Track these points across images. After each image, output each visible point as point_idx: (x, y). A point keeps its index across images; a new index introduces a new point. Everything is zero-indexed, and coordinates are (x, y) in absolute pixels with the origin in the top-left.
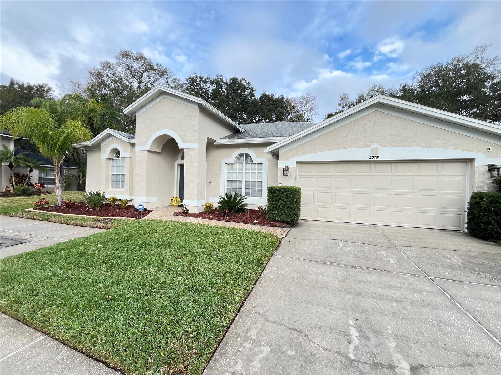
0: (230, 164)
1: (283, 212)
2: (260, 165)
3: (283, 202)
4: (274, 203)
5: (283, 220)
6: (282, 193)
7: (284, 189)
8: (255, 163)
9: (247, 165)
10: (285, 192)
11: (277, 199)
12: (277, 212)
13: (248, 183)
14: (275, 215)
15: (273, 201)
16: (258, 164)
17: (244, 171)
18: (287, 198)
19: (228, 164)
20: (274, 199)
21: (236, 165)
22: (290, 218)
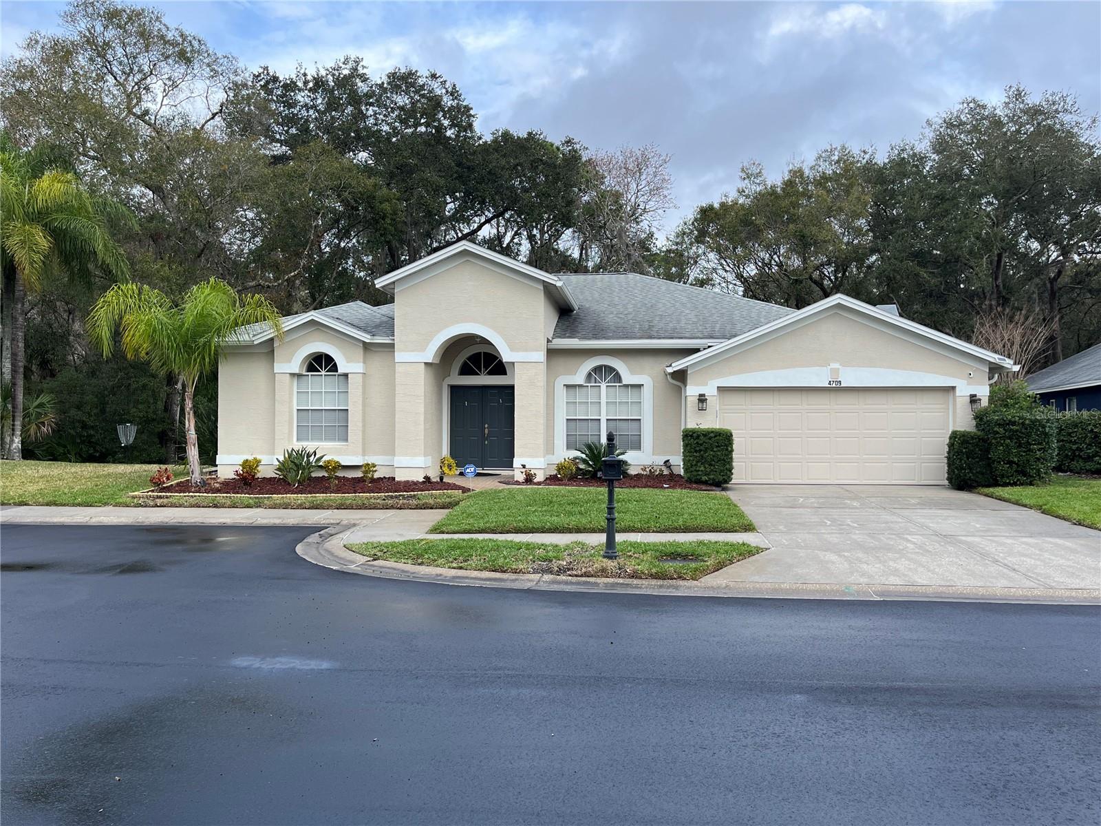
0: (574, 386)
1: (712, 468)
2: (635, 390)
3: (711, 453)
4: (698, 454)
5: (713, 479)
6: (710, 438)
7: (712, 432)
8: (627, 386)
9: (610, 389)
10: (715, 436)
11: (702, 448)
12: (702, 468)
13: (612, 424)
14: (700, 473)
15: (696, 451)
16: (633, 386)
17: (604, 400)
18: (717, 447)
19: (567, 386)
20: (698, 449)
21: (585, 389)
22: (723, 476)
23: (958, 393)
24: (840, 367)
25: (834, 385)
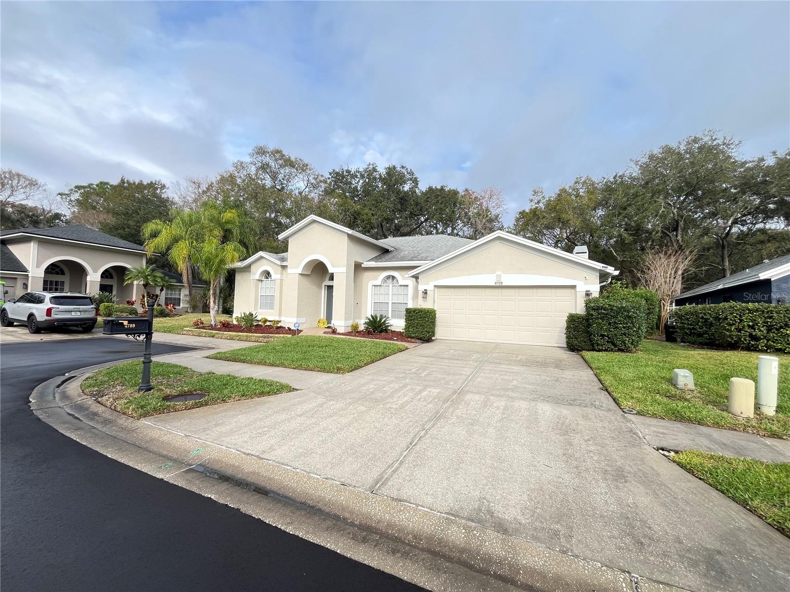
2: (405, 288)
5: (417, 336)
8: (401, 286)
9: (393, 287)
10: (419, 312)
12: (412, 330)
17: (390, 293)
19: (375, 286)
20: (410, 319)
21: (382, 287)
23: (578, 289)
24: (502, 274)
25: (498, 285)
